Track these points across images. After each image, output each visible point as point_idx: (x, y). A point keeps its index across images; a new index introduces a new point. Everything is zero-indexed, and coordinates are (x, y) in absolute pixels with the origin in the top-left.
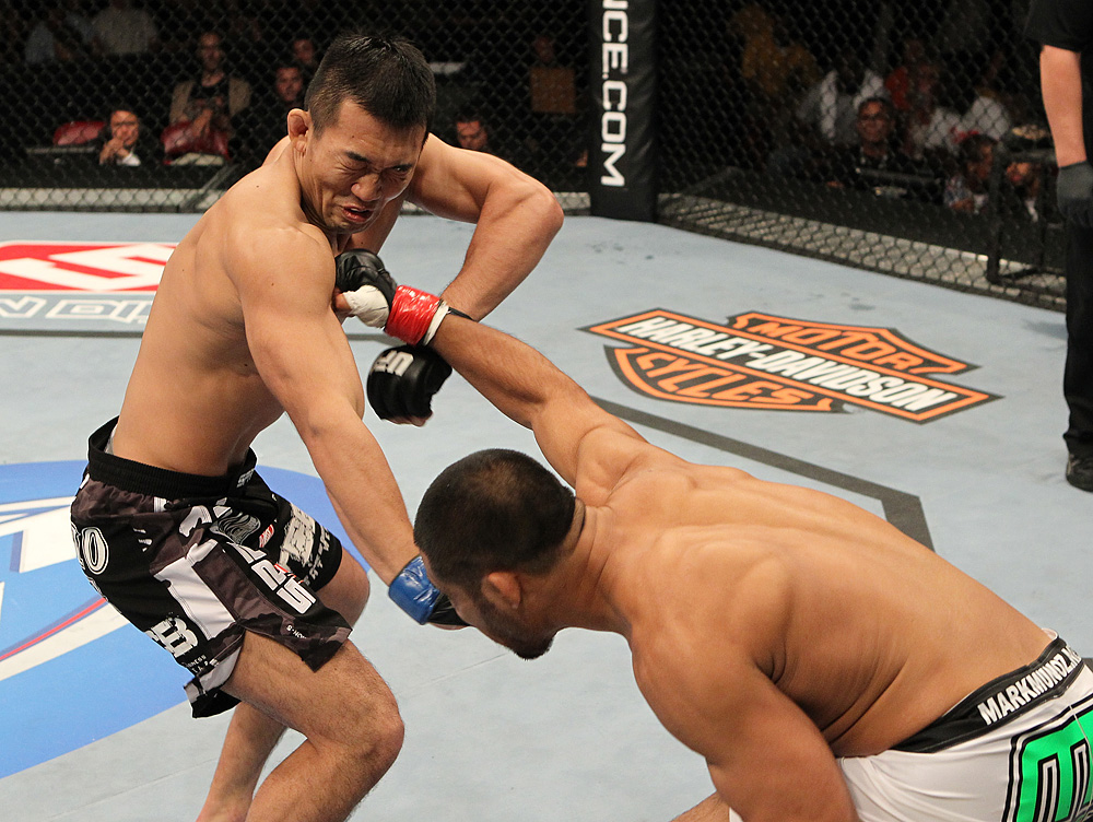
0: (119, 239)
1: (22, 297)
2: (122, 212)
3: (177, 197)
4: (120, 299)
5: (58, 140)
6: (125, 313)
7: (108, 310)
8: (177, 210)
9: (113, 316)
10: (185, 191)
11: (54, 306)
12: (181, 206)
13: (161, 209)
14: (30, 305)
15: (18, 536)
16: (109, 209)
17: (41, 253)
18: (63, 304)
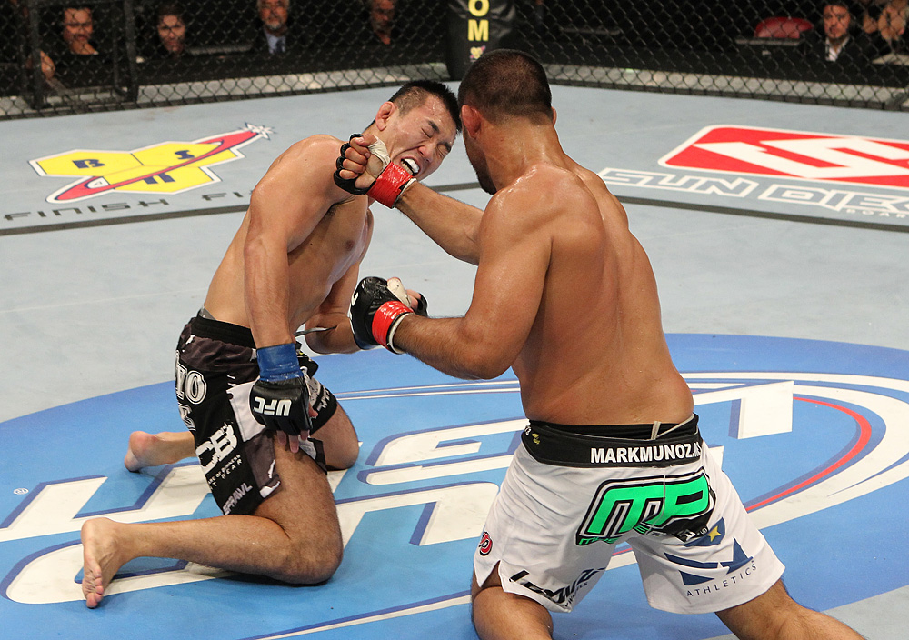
0: (826, 130)
1: (736, 177)
2: (829, 105)
3: (884, 94)
4: (829, 188)
5: (759, 31)
6: (835, 201)
7: (818, 197)
8: (883, 106)
9: (823, 203)
10: (893, 90)
11: (767, 188)
12: (887, 103)
13: (866, 105)
14: (743, 186)
15: (736, 405)
16: (817, 101)
17: (753, 138)
18: (774, 188)
